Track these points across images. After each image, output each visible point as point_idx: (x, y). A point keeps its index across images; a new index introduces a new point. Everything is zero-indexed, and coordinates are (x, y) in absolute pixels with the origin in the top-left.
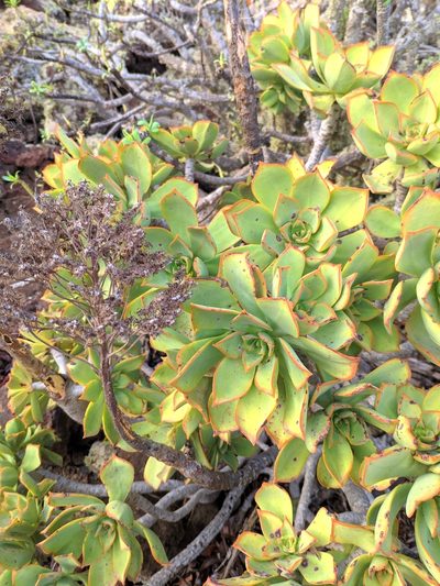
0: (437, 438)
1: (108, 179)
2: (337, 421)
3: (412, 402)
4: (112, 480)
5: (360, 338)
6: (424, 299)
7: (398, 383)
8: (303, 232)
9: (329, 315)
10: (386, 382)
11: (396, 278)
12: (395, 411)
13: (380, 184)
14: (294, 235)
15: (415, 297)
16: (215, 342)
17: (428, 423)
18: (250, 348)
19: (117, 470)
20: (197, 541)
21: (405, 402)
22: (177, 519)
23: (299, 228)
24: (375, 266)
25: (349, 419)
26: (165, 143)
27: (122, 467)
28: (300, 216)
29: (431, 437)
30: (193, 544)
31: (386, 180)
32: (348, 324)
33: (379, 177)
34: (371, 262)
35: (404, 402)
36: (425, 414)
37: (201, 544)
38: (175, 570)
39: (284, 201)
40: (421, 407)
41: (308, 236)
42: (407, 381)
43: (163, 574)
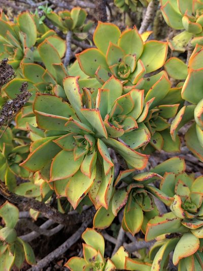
0: (198, 210)
1: (9, 34)
2: (135, 194)
3: (184, 186)
4: (6, 215)
5: (155, 142)
6: (199, 117)
7: (177, 172)
8: (125, 71)
9: (134, 125)
10: (169, 172)
11: (182, 103)
12: (173, 191)
13: (178, 46)
14: (119, 73)
15: (193, 117)
16: (54, 139)
17: (193, 199)
18: (80, 144)
19: (8, 210)
20: (64, 245)
21: (181, 185)
22: (52, 234)
23: (123, 68)
24: (168, 95)
25: (142, 193)
26: (55, 21)
27: (11, 209)
28: (124, 60)
29: (195, 210)
30: (62, 246)
31: (181, 44)
32: (146, 132)
33: (177, 42)
34: (166, 92)
35: (179, 185)
36: (193, 194)
37: (66, 246)
38: (51, 260)
39: (113, 48)
40: (190, 188)
41: (128, 73)
42: (183, 172)
43: (44, 261)
